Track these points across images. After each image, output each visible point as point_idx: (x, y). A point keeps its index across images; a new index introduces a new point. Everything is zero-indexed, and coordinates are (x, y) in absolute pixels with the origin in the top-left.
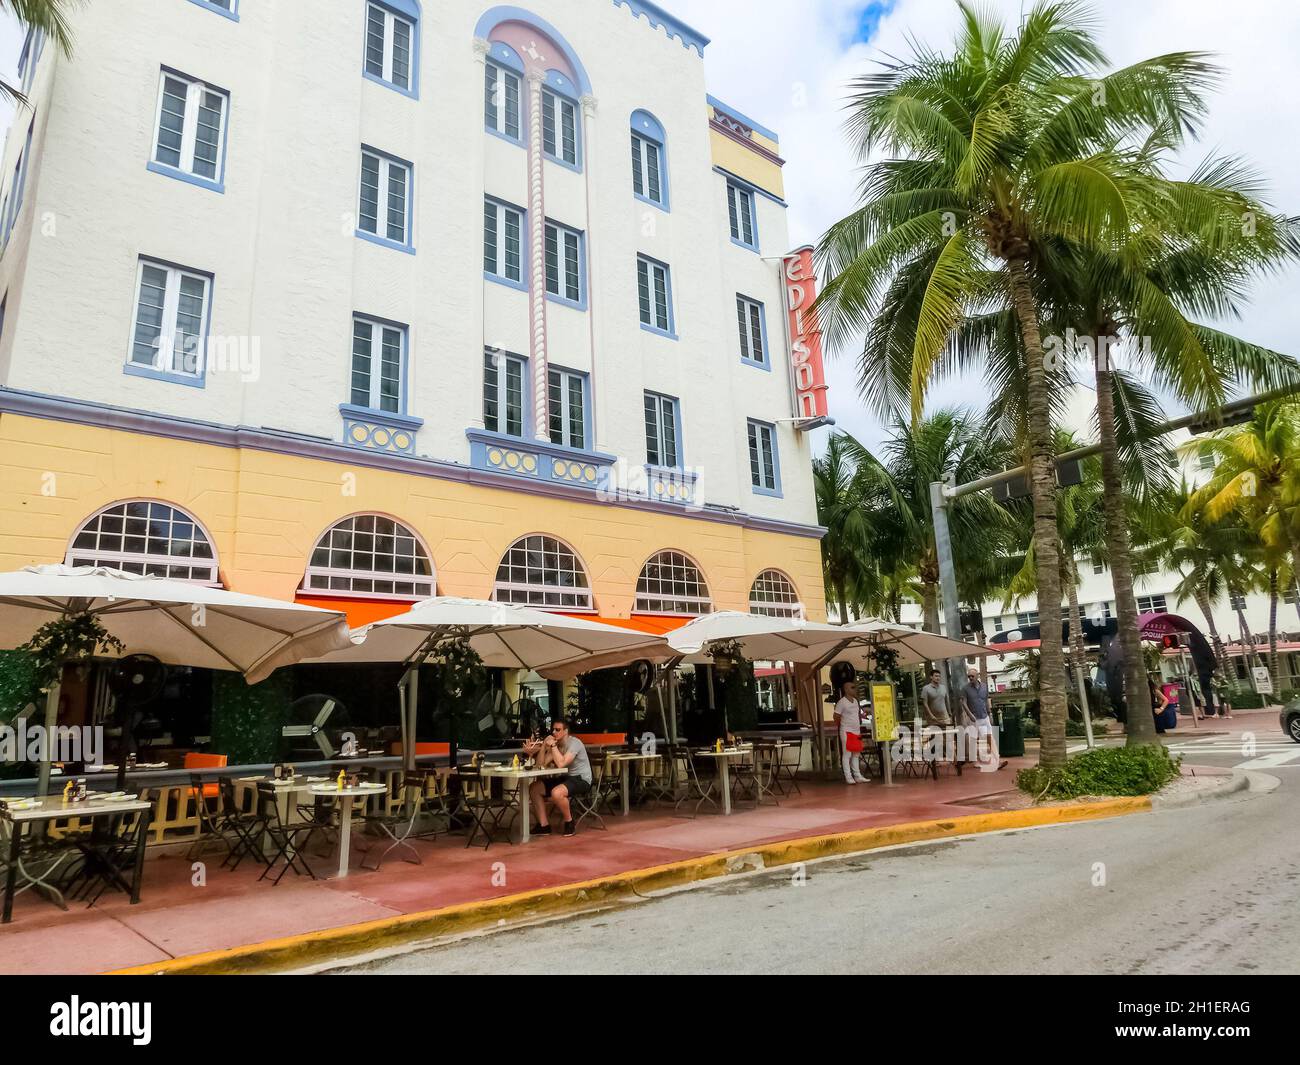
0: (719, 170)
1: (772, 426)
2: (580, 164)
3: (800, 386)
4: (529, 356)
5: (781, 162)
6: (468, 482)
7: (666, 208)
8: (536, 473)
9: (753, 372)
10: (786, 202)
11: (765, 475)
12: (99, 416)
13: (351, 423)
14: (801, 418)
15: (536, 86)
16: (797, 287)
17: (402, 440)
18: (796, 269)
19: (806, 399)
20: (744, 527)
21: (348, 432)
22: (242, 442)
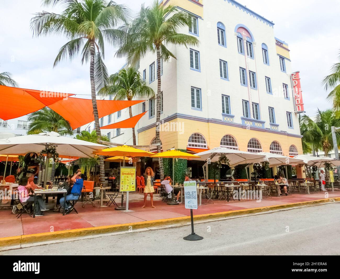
0: (278, 54)
1: (291, 113)
2: (253, 57)
3: (297, 104)
4: (249, 101)
5: (289, 51)
6: (242, 128)
7: (269, 65)
8: (252, 125)
9: (286, 101)
10: (290, 60)
11: (290, 124)
12: (190, 118)
13: (224, 117)
14: (297, 111)
15: (245, 41)
16: (295, 81)
17: (231, 120)
18: (295, 76)
19: (298, 107)
20: (288, 136)
21: (223, 119)
22: (209, 121)
